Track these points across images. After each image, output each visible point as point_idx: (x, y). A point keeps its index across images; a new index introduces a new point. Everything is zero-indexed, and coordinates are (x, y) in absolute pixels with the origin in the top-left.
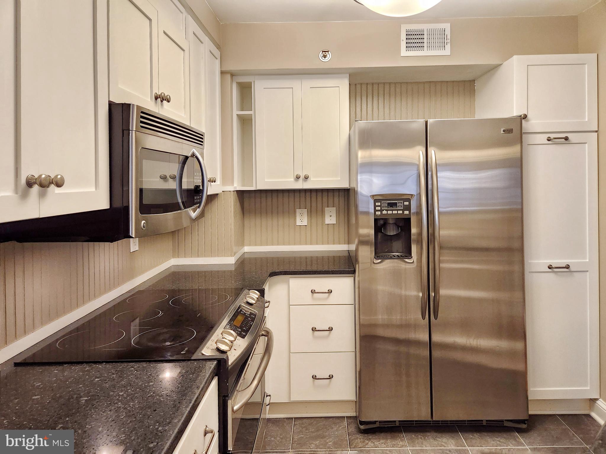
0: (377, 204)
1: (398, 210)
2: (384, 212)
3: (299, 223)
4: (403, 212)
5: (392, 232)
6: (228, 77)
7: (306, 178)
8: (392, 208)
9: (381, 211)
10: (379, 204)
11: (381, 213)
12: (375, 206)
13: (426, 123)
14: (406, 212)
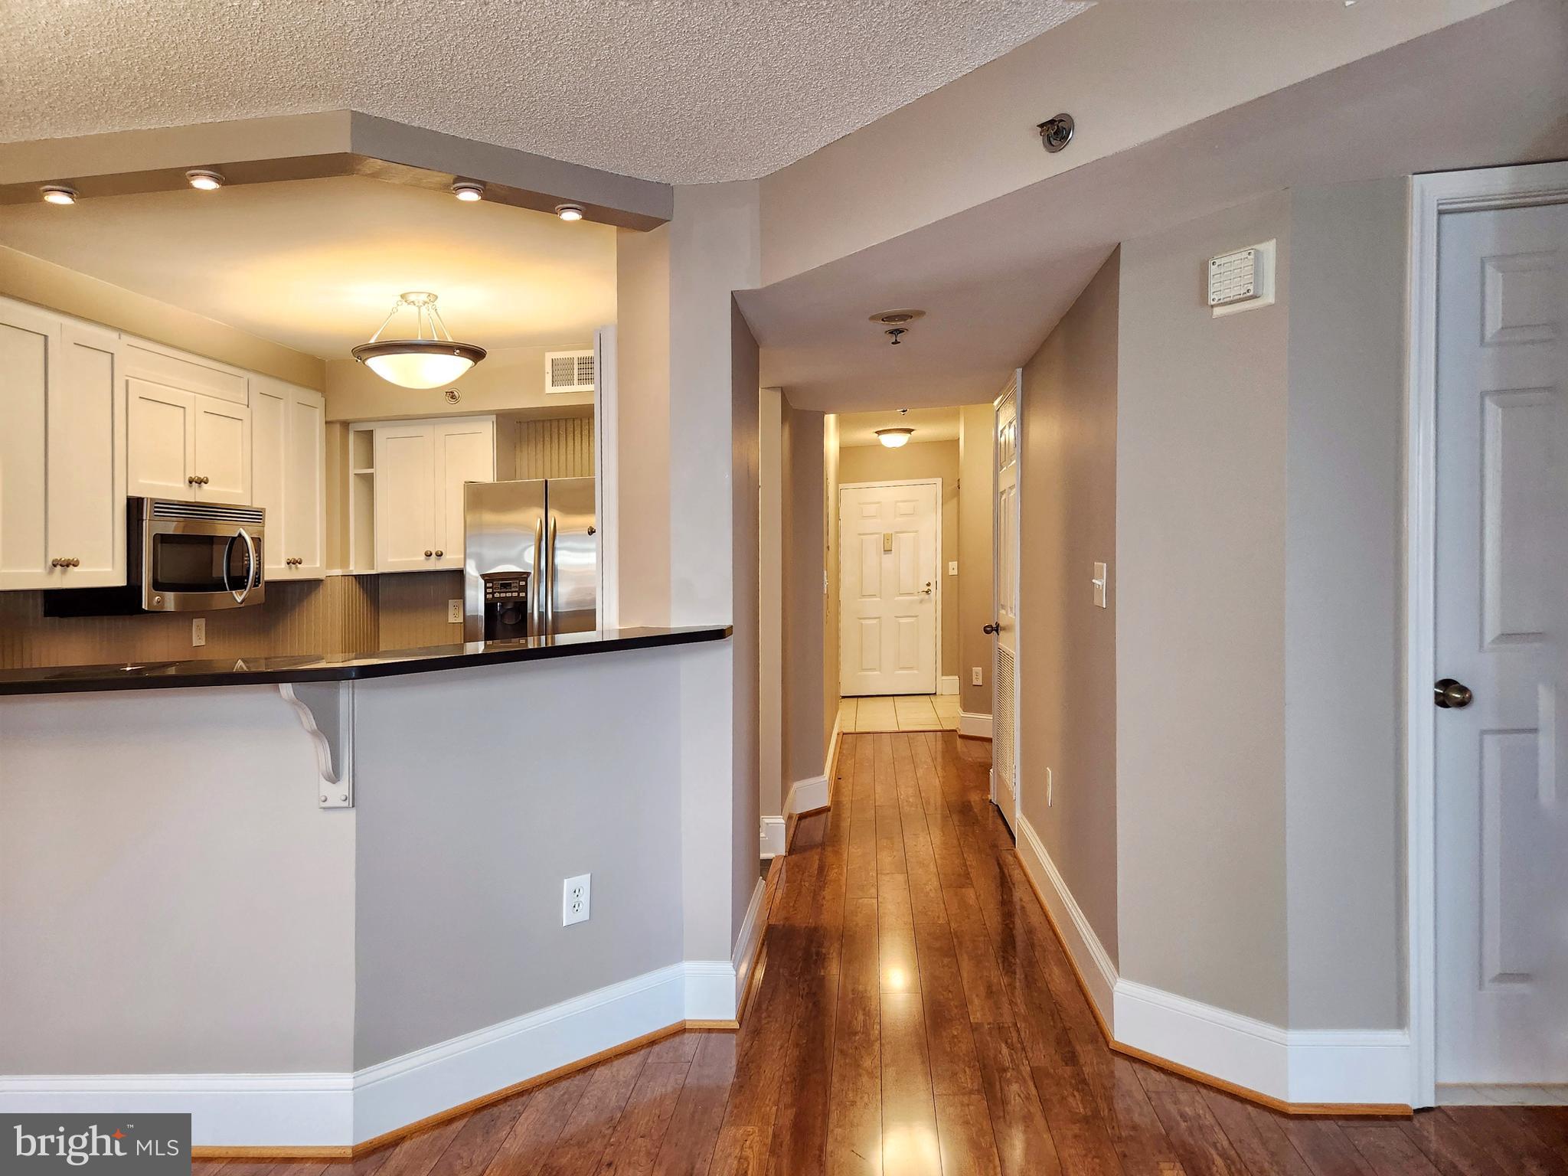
0: (488, 585)
1: (512, 592)
2: (497, 595)
3: (451, 620)
4: (519, 594)
5: (510, 621)
6: (337, 428)
7: (440, 555)
8: (505, 590)
9: (493, 593)
10: (491, 585)
11: (493, 596)
12: (486, 588)
13: (546, 481)
14: (522, 594)
